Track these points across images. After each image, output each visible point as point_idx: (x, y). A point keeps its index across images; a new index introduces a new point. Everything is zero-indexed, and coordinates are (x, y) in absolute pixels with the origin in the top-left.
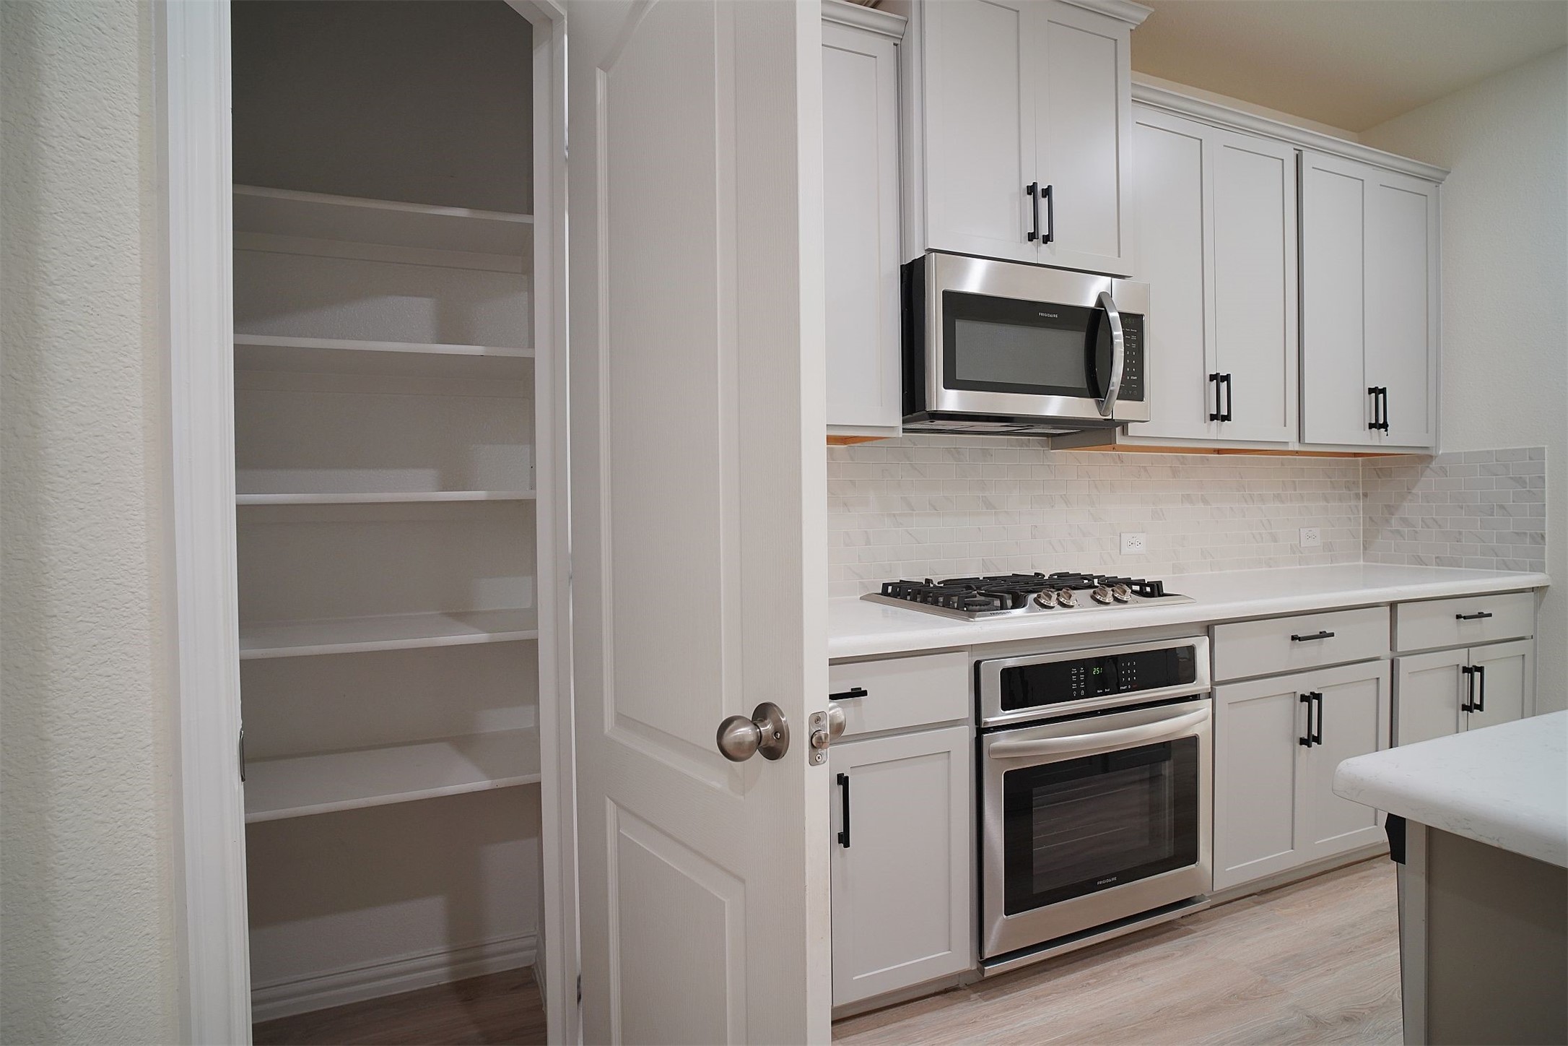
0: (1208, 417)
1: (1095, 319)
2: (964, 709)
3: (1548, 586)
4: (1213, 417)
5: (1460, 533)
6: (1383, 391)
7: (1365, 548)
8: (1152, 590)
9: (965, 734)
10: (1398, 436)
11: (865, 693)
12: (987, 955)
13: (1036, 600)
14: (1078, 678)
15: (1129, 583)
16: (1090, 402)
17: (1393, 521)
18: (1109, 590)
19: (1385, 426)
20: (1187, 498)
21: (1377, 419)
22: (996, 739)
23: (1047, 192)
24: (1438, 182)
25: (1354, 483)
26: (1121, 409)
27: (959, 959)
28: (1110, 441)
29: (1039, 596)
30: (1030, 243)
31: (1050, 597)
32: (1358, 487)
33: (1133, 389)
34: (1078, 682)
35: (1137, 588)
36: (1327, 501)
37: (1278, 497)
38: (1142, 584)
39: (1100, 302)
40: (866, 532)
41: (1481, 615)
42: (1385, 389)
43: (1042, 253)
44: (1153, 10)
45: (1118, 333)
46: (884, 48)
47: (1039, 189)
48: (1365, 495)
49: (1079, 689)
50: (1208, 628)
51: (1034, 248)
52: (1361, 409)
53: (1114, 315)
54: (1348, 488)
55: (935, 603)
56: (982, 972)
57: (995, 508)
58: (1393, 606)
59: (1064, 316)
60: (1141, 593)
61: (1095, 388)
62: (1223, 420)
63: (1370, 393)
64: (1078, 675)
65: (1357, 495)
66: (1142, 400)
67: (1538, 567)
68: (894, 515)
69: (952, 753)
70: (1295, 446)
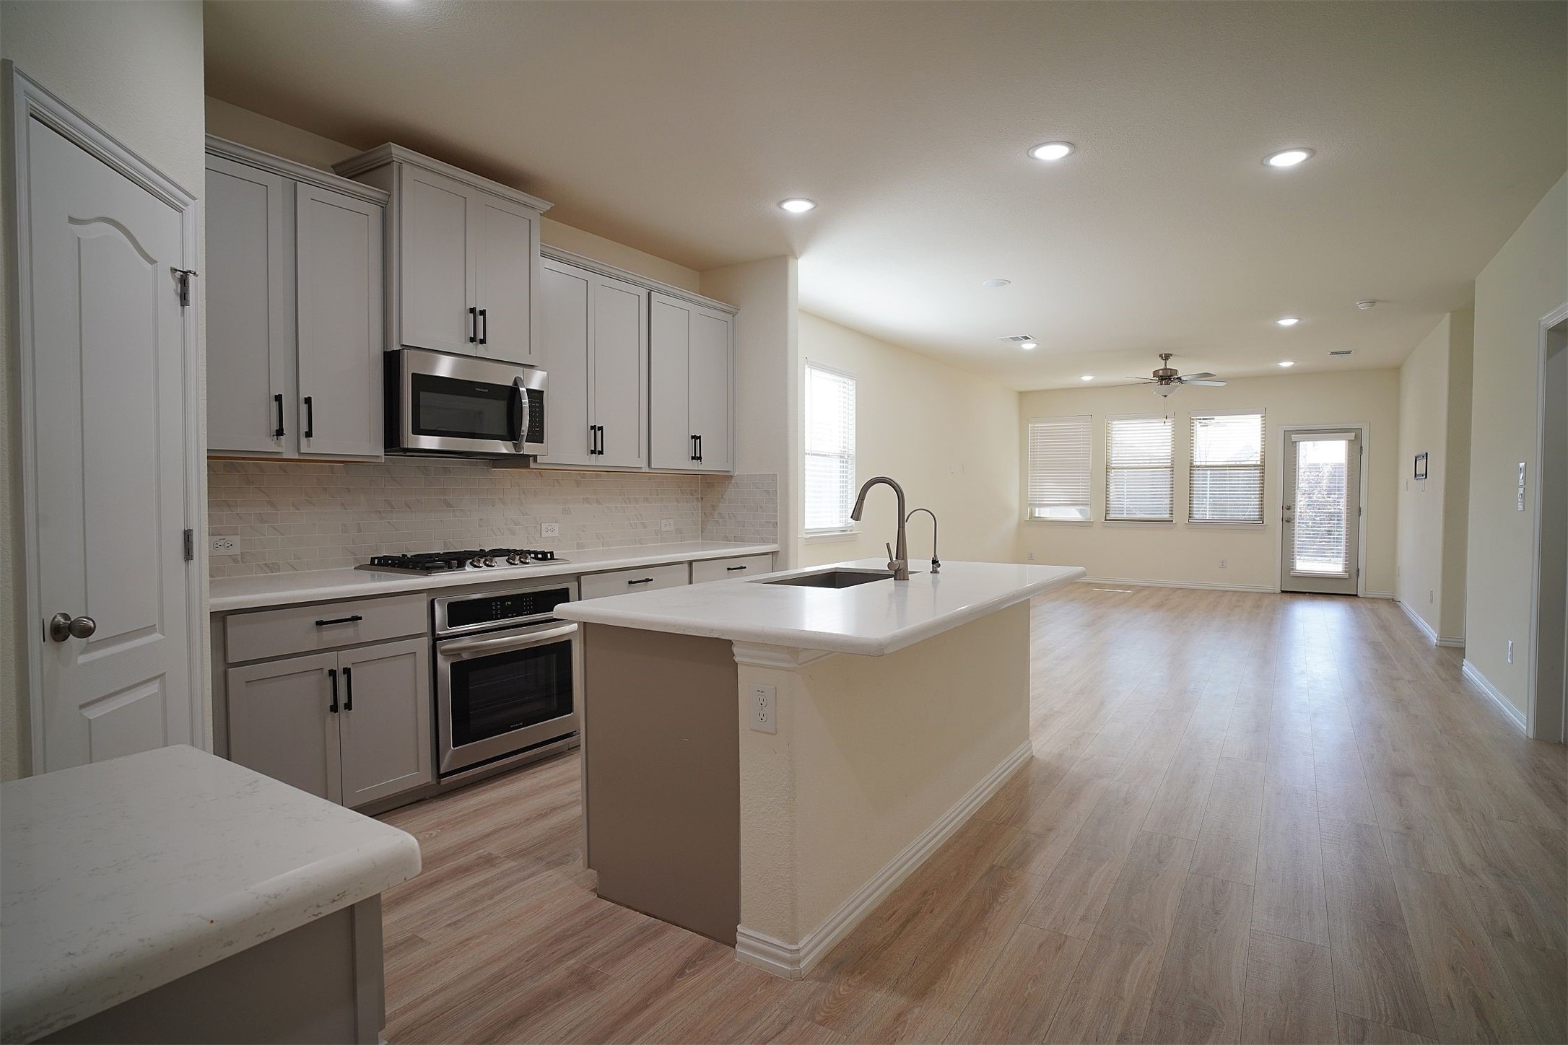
0: (589, 452)
1: (511, 394)
2: (425, 628)
3: (778, 551)
4: (593, 452)
5: (744, 522)
6: (699, 437)
7: (702, 532)
8: (545, 557)
9: (425, 643)
10: (707, 465)
11: (360, 618)
12: (442, 772)
13: (471, 563)
14: (496, 607)
15: (530, 552)
16: (509, 443)
17: (715, 515)
18: (518, 557)
19: (700, 458)
20: (587, 500)
21: (695, 455)
22: (443, 645)
23: (483, 313)
24: (734, 315)
25: (695, 491)
26: (528, 448)
27: (424, 776)
28: (527, 466)
29: (473, 561)
30: (471, 343)
31: (479, 561)
32: (698, 493)
33: (537, 435)
34: (496, 610)
35: (533, 555)
36: (678, 502)
37: (646, 500)
38: (536, 553)
39: (515, 382)
40: (358, 523)
41: (741, 568)
42: (700, 437)
43: (480, 351)
44: (553, 205)
45: (525, 401)
46: (375, 211)
47: (477, 310)
48: (702, 499)
49: (497, 614)
50: (578, 577)
51: (474, 346)
52: (686, 447)
53: (523, 389)
54: (691, 494)
55: (408, 567)
56: (439, 783)
57: (453, 507)
58: (691, 563)
59: (493, 391)
60: (536, 558)
61: (512, 434)
62: (599, 454)
63: (692, 439)
64: (496, 606)
65: (698, 498)
66: (542, 442)
67: (775, 541)
68: (379, 512)
69: (417, 654)
70: (645, 469)
